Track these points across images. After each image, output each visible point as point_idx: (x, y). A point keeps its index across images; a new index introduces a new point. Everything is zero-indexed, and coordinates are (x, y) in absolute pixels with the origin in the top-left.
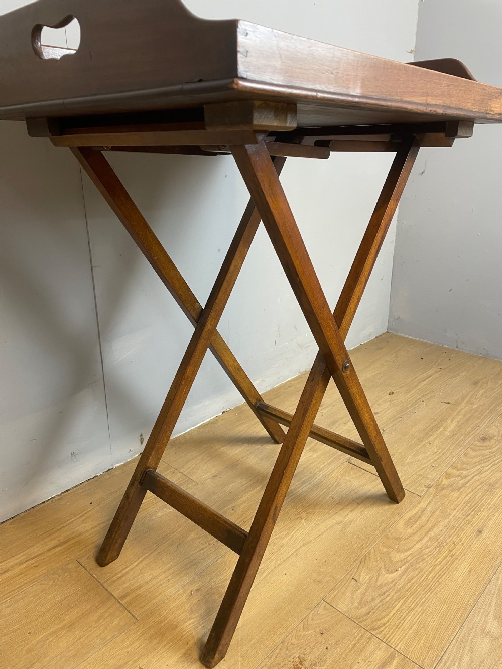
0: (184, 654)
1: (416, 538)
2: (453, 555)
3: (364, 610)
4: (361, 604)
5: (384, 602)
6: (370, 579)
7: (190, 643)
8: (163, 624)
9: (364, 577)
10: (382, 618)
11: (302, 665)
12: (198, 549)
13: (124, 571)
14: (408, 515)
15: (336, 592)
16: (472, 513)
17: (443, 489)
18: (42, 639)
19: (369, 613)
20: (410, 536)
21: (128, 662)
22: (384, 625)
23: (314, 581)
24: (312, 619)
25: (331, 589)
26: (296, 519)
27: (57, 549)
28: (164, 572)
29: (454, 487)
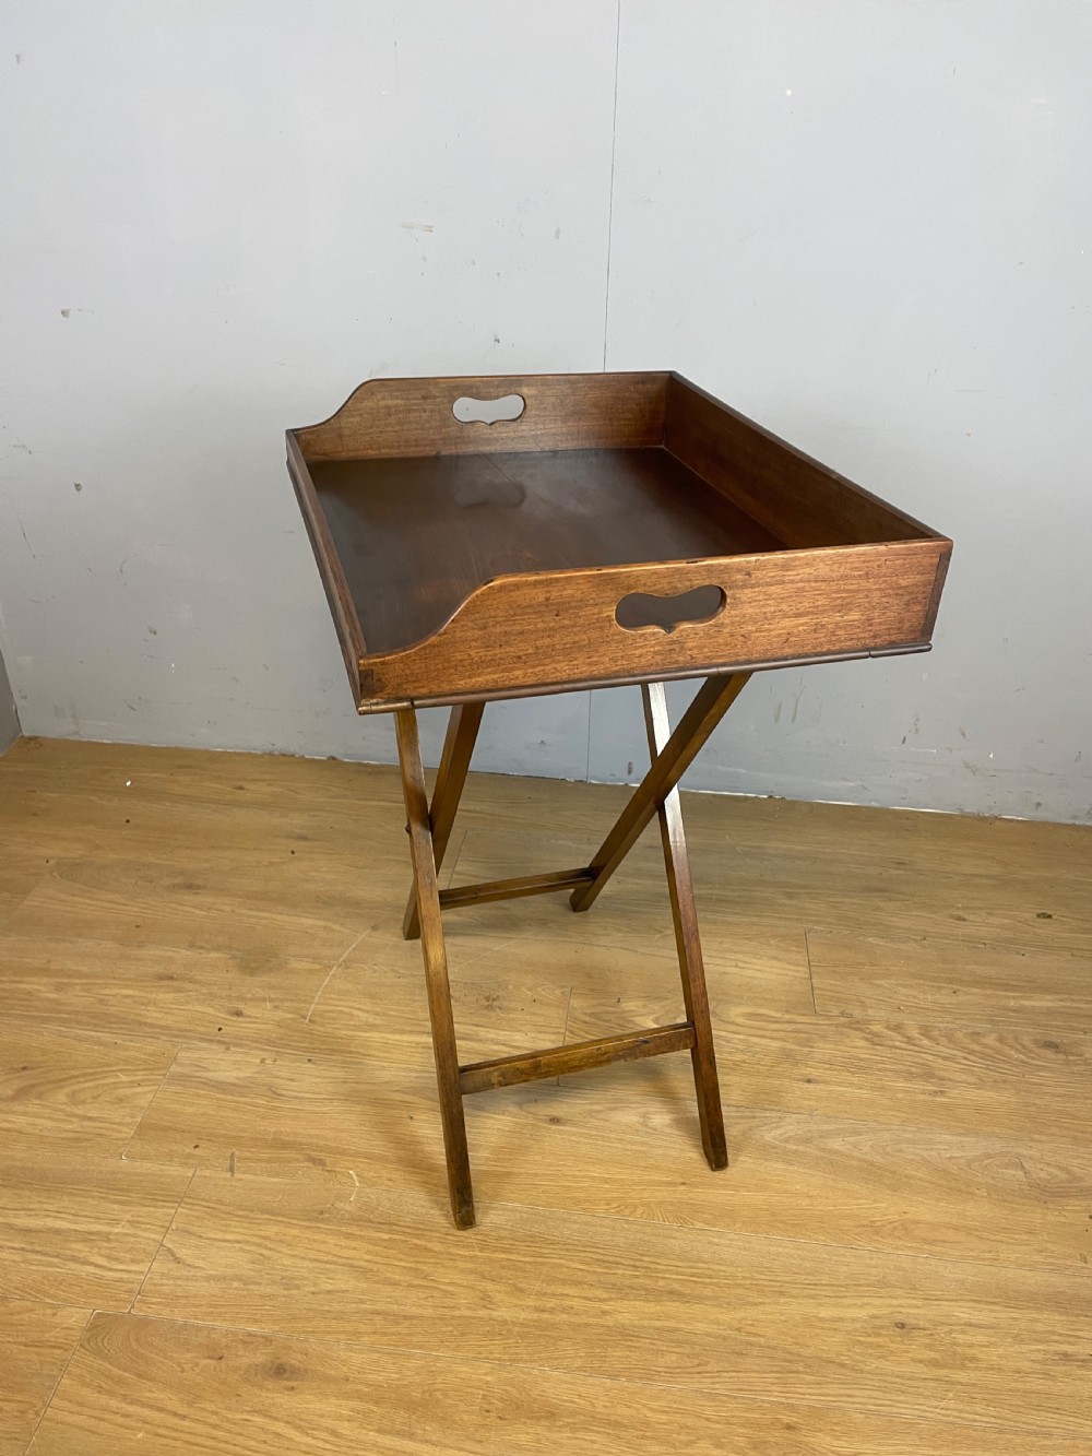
3: (588, 1019)
6: (635, 1011)
9: (629, 1005)
11: (492, 1001)
17: (858, 1029)
19: (587, 1023)
23: (588, 973)
24: (543, 989)
29: (876, 1039)
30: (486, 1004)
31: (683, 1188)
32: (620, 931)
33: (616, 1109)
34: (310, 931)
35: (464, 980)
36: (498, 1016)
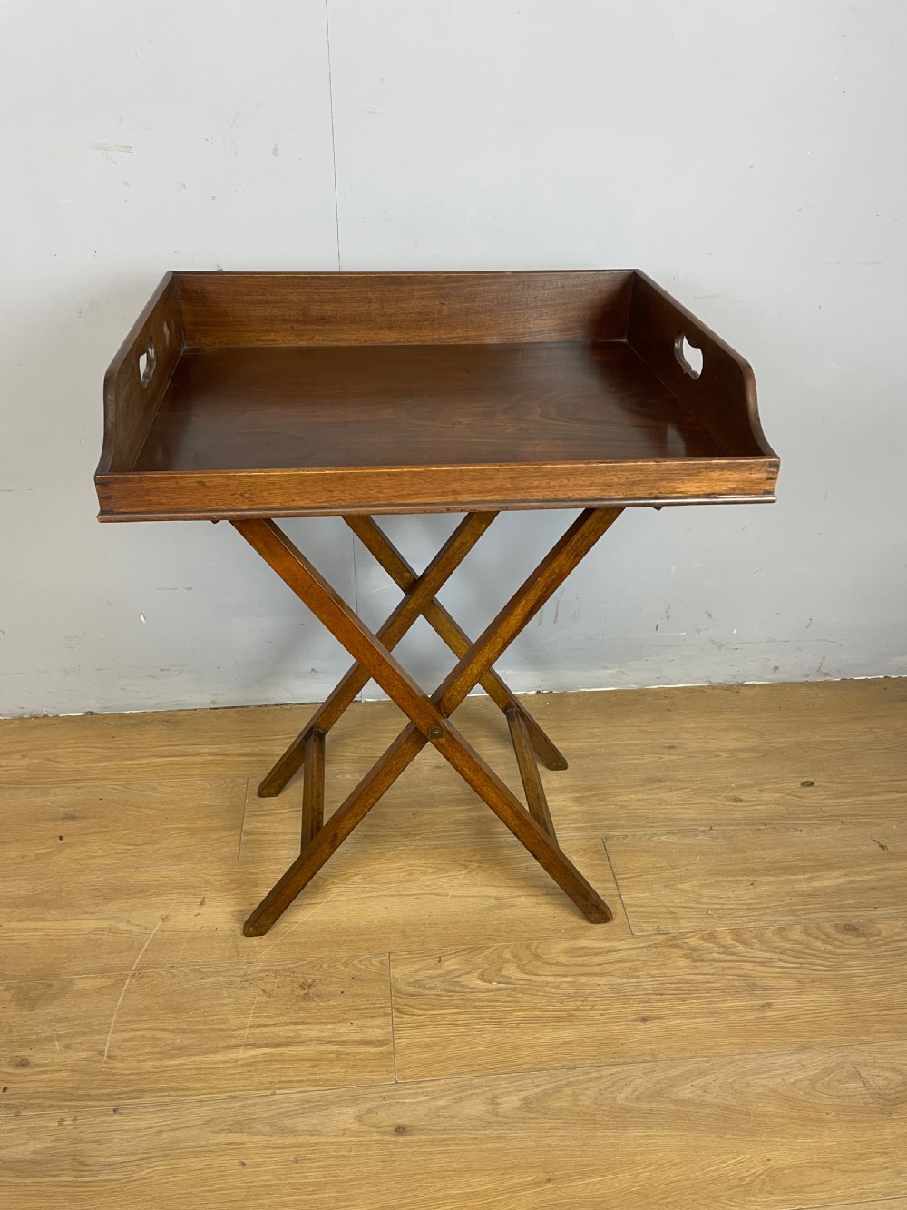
1: (558, 970)
3: (413, 990)
4: (415, 984)
5: (440, 998)
6: (458, 969)
8: (251, 876)
9: (451, 964)
10: (421, 1009)
11: (308, 988)
14: (586, 943)
15: (409, 956)
16: (669, 996)
17: (676, 946)
18: (169, 828)
19: (413, 995)
20: (554, 964)
21: (201, 888)
22: (413, 1015)
23: (402, 932)
24: (360, 961)
25: (408, 950)
26: (460, 865)
27: (244, 758)
29: (695, 954)
30: (302, 992)
31: (549, 1186)
32: (425, 873)
33: (461, 1099)
34: (92, 937)
35: (274, 968)
36: (317, 1005)
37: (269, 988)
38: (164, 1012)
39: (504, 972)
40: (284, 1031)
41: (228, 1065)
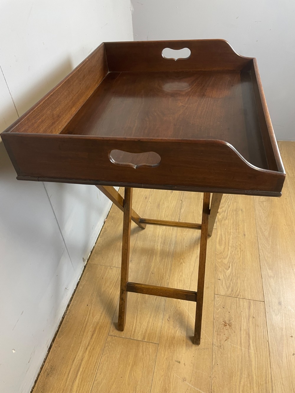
0: (186, 345)
1: (226, 249)
2: (242, 251)
3: (230, 290)
4: (228, 288)
5: (234, 283)
6: (223, 275)
7: (185, 340)
8: (169, 339)
9: (221, 277)
10: (237, 290)
11: (226, 324)
12: (155, 300)
13: (134, 327)
14: (217, 240)
15: (217, 288)
16: (237, 227)
17: (221, 221)
18: (129, 376)
19: (232, 291)
20: (224, 250)
21: (170, 362)
22: (240, 292)
24: (217, 304)
25: (214, 288)
26: (180, 264)
27: (95, 335)
28: (150, 317)
35: (216, 335)
36: (234, 322)
37: (225, 338)
38: (232, 382)
39: (226, 263)
40: (244, 335)
41: (256, 357)
